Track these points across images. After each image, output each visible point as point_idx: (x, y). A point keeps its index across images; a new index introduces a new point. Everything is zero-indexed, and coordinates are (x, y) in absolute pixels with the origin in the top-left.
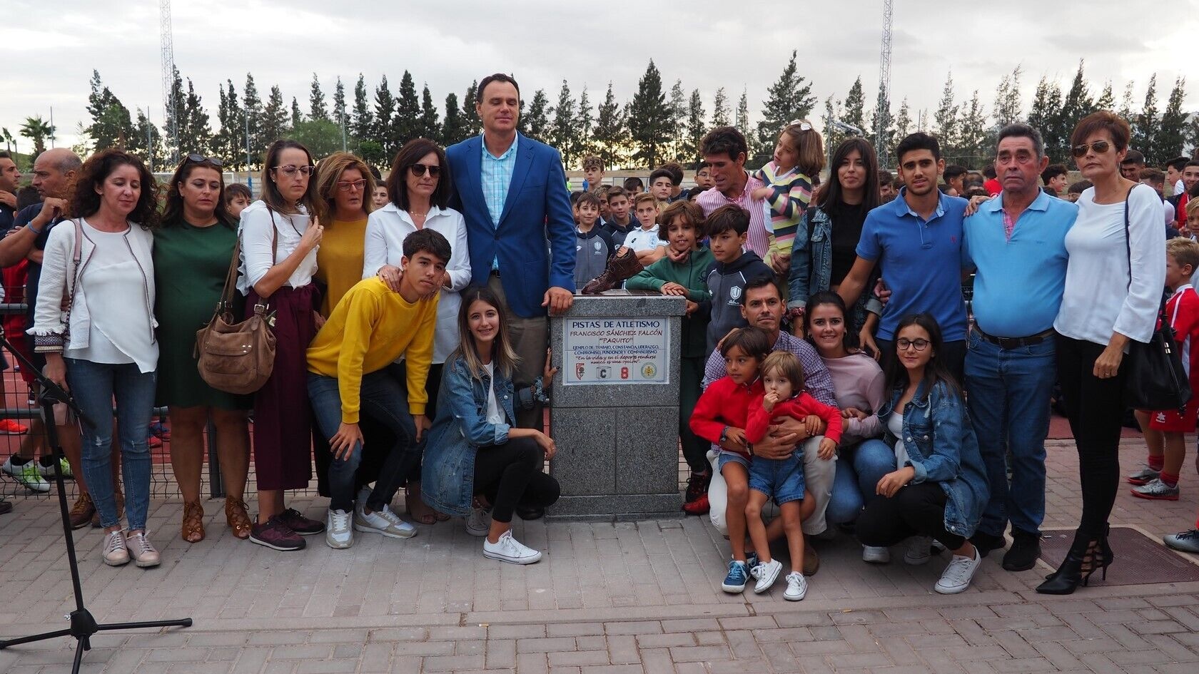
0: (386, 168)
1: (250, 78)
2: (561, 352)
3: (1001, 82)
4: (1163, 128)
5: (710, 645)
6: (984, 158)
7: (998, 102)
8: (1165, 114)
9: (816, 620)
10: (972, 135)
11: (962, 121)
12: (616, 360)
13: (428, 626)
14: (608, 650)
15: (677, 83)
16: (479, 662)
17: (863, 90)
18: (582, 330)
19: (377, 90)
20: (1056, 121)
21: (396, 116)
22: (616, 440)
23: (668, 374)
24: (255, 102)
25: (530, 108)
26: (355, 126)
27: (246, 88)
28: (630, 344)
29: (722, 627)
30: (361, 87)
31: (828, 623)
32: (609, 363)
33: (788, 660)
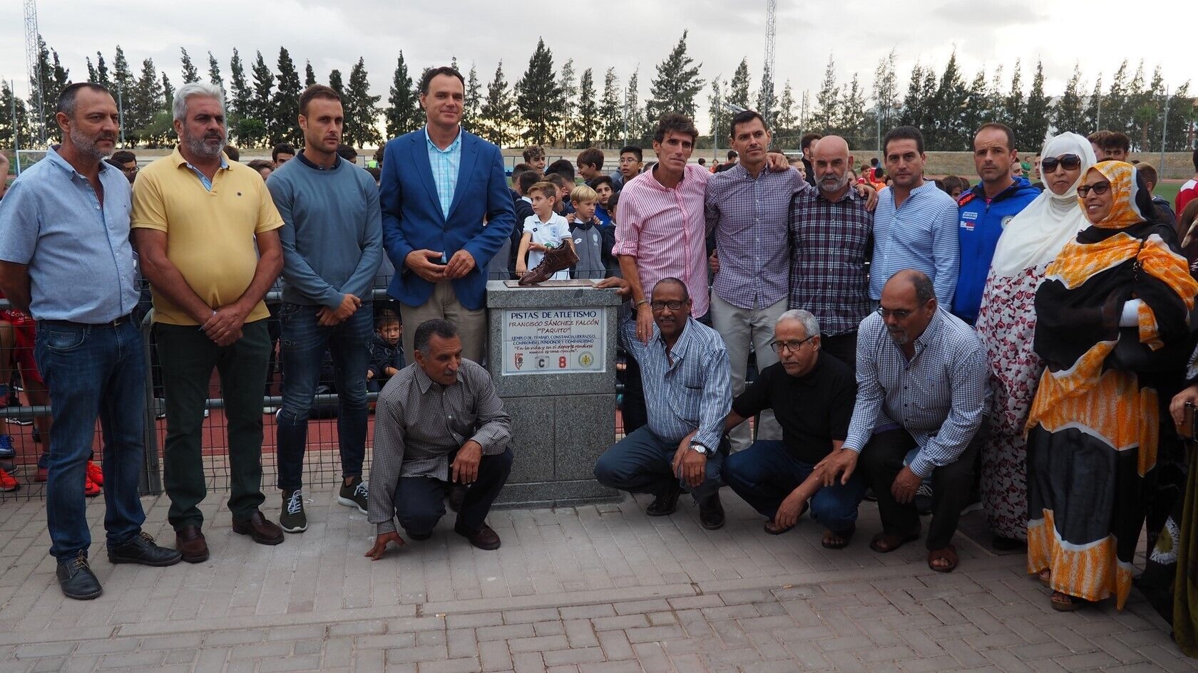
1: (119, 51)
2: (501, 343)
3: (879, 65)
4: (1029, 111)
5: (663, 625)
6: (865, 139)
7: (876, 85)
8: (1030, 98)
9: (759, 596)
10: (853, 117)
11: (843, 102)
12: (554, 350)
13: (385, 618)
14: (566, 634)
15: (569, 62)
16: (442, 652)
17: (749, 71)
18: (521, 321)
19: (254, 66)
20: (932, 103)
21: (276, 91)
22: (554, 427)
23: (605, 363)
24: (127, 76)
25: (417, 85)
26: (234, 102)
27: (115, 61)
28: (567, 334)
29: (672, 607)
30: (236, 62)
31: (771, 599)
32: (547, 352)
33: (739, 636)
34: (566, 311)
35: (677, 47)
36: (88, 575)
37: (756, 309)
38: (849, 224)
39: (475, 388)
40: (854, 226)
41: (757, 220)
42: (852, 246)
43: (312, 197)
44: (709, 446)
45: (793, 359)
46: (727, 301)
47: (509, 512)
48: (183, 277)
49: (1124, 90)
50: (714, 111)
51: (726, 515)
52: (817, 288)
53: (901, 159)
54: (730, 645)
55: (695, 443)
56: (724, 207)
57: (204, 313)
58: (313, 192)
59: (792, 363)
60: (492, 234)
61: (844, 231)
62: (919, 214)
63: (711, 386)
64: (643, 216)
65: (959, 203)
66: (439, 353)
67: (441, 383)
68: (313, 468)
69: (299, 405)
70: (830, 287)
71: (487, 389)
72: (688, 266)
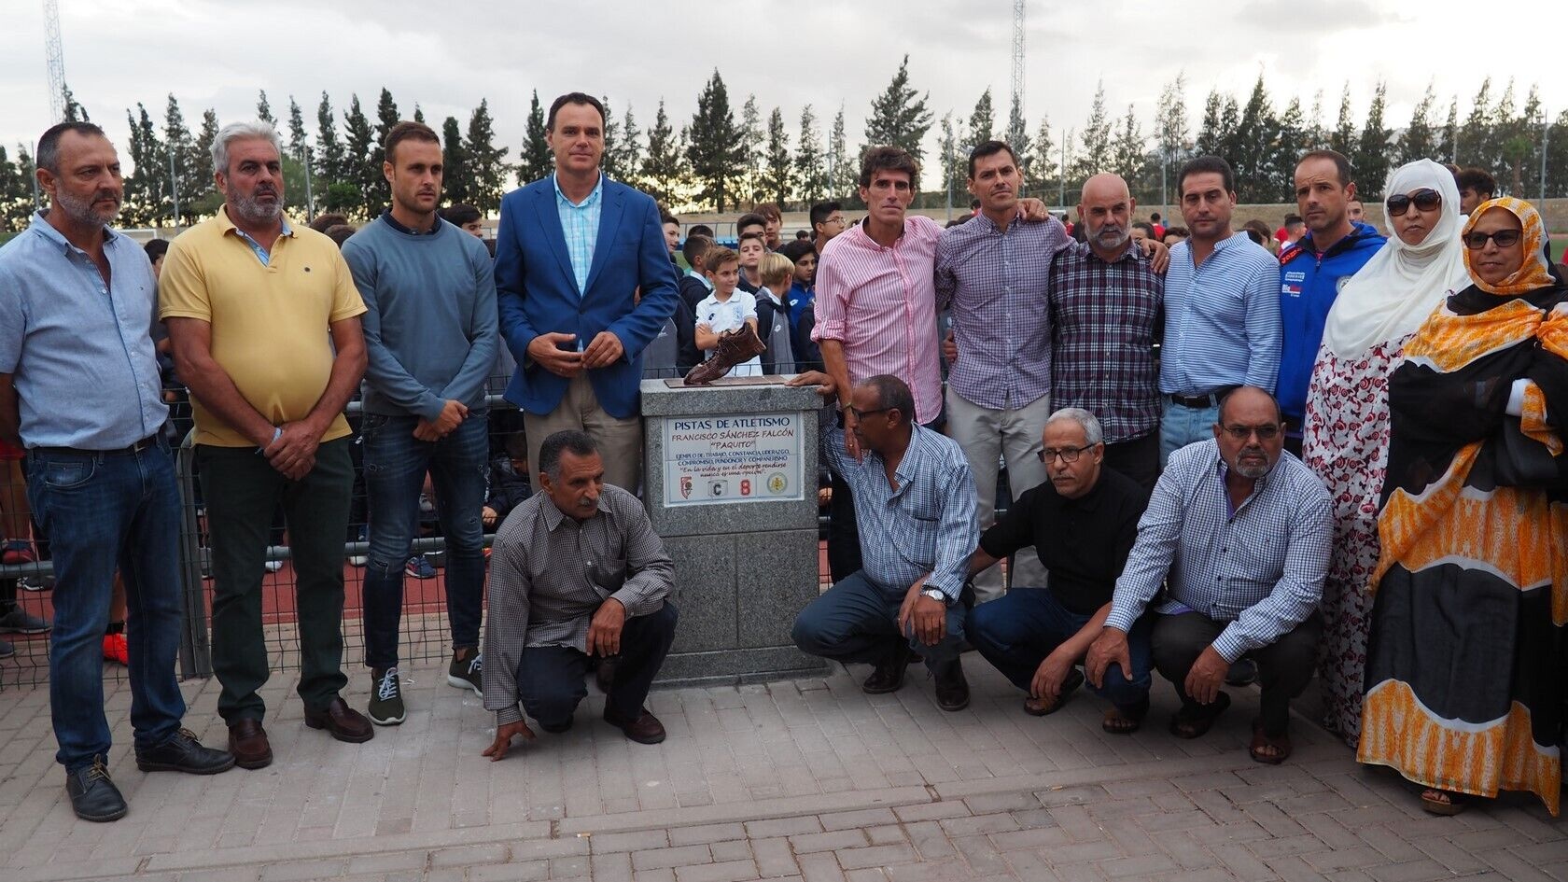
0: (366, 218)
1: (172, 99)
2: (661, 463)
3: (1163, 92)
4: (1364, 149)
5: (887, 844)
6: (1145, 190)
7: (1160, 119)
8: (1364, 132)
9: (1019, 802)
10: (1129, 161)
11: (1116, 143)
12: (734, 471)
13: (508, 840)
14: (754, 859)
15: (749, 99)
17: (993, 104)
18: (689, 433)
19: (346, 115)
20: (1232, 141)
21: (376, 148)
22: (736, 576)
23: (802, 487)
24: (182, 132)
26: (321, 163)
27: (167, 114)
28: (751, 449)
29: (899, 819)
30: (326, 110)
31: (1034, 805)
32: (724, 475)
33: (991, 857)
34: (749, 419)
35: (896, 76)
36: (107, 789)
37: (1008, 410)
38: (1132, 292)
39: (622, 523)
40: (1138, 294)
41: (1007, 288)
42: (1136, 321)
43: (402, 269)
44: (949, 592)
45: (1068, 472)
46: (967, 399)
47: (677, 691)
48: (233, 383)
49: (1487, 118)
50: (946, 159)
51: (971, 690)
52: (1090, 379)
53: (1202, 200)
54: (980, 870)
55: (928, 587)
56: (963, 272)
57: (261, 431)
58: (402, 262)
59: (1066, 479)
60: (646, 314)
61: (1125, 301)
62: (1227, 276)
63: (951, 515)
64: (850, 284)
65: (1281, 261)
66: (573, 476)
67: (577, 517)
68: (415, 637)
69: (392, 552)
70: (1107, 376)
71: (639, 524)
72: (911, 353)
